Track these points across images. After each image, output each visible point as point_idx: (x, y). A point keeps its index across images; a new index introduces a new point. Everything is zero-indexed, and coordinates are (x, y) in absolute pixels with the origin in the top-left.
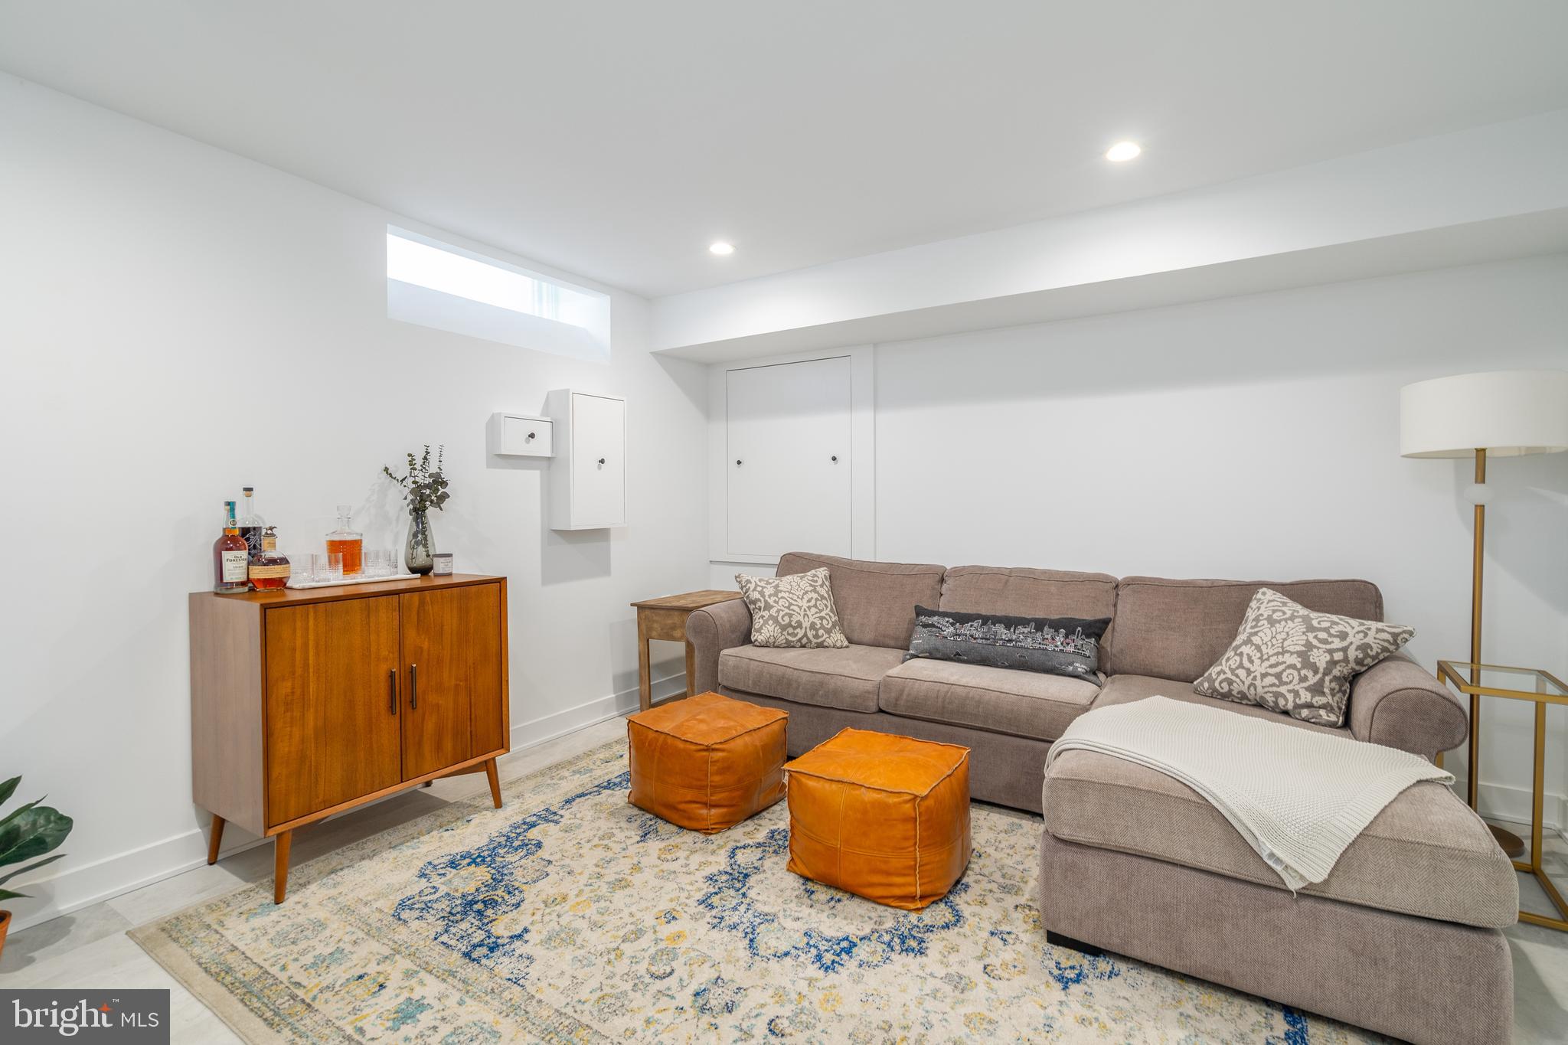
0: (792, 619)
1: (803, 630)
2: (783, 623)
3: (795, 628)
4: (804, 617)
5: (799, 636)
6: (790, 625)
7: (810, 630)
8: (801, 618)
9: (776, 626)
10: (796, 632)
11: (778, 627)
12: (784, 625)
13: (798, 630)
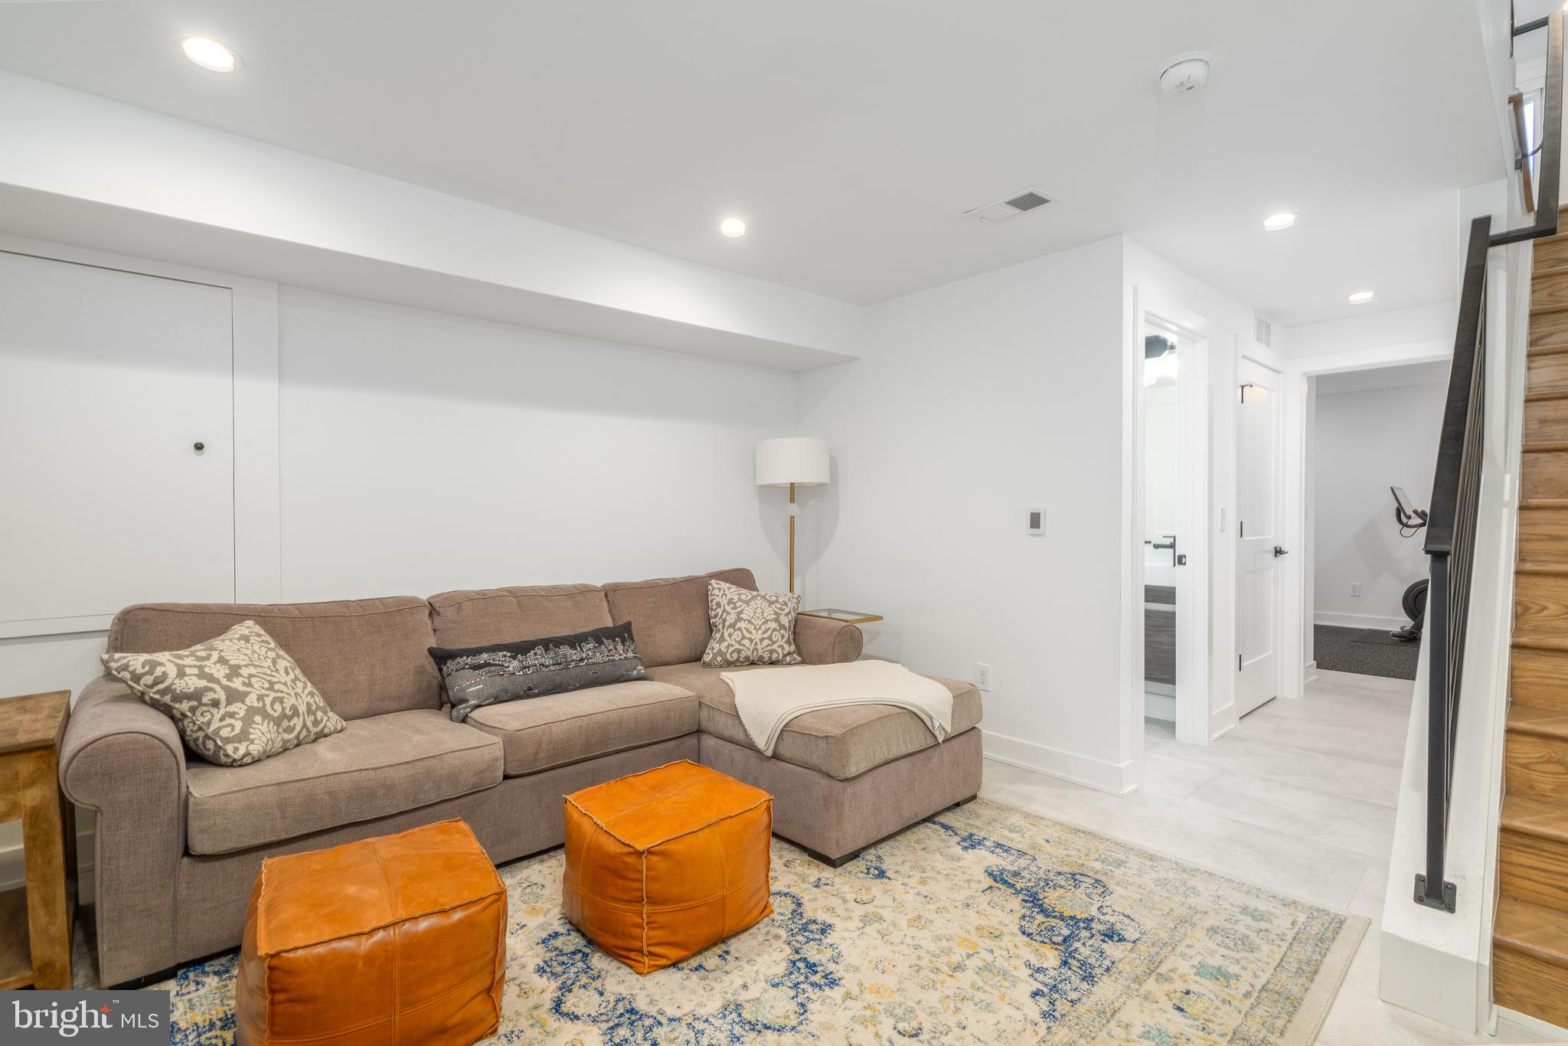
0: (284, 705)
1: (301, 719)
2: (276, 715)
3: (290, 718)
4: (296, 698)
5: (298, 729)
6: (284, 716)
7: (308, 715)
8: (293, 701)
9: (269, 723)
10: (292, 724)
11: (272, 724)
12: (279, 717)
13: (295, 720)
